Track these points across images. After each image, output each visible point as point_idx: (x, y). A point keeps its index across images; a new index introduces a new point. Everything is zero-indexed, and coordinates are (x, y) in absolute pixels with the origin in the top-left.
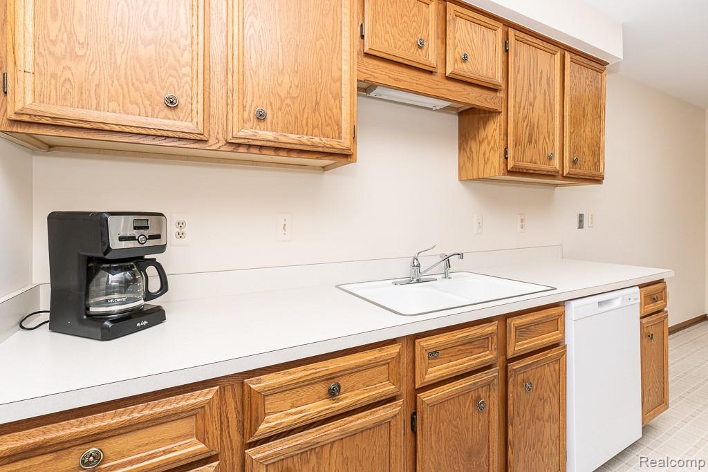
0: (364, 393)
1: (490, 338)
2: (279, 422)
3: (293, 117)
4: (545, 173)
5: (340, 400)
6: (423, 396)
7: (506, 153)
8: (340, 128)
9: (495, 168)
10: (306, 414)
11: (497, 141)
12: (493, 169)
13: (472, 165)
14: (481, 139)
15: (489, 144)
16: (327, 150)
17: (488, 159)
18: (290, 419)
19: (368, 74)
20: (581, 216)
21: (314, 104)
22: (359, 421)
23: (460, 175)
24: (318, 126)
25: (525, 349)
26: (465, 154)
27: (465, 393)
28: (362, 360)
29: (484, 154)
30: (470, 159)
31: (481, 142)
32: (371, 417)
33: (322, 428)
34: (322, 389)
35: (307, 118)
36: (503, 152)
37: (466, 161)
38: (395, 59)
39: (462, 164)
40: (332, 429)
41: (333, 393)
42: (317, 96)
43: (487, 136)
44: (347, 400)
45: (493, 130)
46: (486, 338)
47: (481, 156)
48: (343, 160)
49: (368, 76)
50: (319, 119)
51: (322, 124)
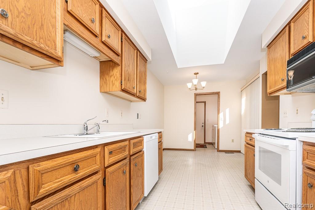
0: (88, 169)
1: (126, 147)
2: (51, 187)
3: (27, 26)
4: (132, 93)
5: (78, 173)
6: (108, 170)
7: (121, 82)
8: (55, 44)
9: (117, 88)
10: (64, 181)
11: (118, 77)
12: (116, 88)
13: (107, 86)
14: (110, 75)
15: (114, 77)
16: (48, 54)
17: (114, 84)
18: (56, 185)
19: (69, 23)
20: (138, 114)
21: (40, 25)
22: (87, 182)
23: (100, 90)
24: (43, 38)
25: (135, 151)
26: (103, 81)
27: (119, 168)
28: (87, 154)
29: (112, 82)
30: (106, 83)
31: (111, 76)
32: (91, 180)
33: (71, 188)
34: (70, 169)
35: (36, 31)
36: (120, 81)
37: (104, 84)
38: (82, 22)
39: (101, 85)
40: (76, 187)
41: (76, 170)
42: (42, 21)
43: (113, 74)
44: (81, 173)
45: (116, 72)
46: (125, 147)
47: (111, 82)
48: (57, 63)
49: (69, 24)
50: (44, 34)
51: (45, 38)
